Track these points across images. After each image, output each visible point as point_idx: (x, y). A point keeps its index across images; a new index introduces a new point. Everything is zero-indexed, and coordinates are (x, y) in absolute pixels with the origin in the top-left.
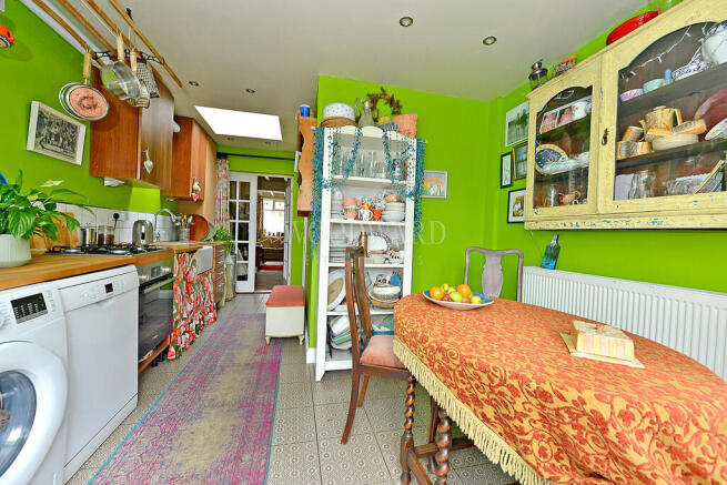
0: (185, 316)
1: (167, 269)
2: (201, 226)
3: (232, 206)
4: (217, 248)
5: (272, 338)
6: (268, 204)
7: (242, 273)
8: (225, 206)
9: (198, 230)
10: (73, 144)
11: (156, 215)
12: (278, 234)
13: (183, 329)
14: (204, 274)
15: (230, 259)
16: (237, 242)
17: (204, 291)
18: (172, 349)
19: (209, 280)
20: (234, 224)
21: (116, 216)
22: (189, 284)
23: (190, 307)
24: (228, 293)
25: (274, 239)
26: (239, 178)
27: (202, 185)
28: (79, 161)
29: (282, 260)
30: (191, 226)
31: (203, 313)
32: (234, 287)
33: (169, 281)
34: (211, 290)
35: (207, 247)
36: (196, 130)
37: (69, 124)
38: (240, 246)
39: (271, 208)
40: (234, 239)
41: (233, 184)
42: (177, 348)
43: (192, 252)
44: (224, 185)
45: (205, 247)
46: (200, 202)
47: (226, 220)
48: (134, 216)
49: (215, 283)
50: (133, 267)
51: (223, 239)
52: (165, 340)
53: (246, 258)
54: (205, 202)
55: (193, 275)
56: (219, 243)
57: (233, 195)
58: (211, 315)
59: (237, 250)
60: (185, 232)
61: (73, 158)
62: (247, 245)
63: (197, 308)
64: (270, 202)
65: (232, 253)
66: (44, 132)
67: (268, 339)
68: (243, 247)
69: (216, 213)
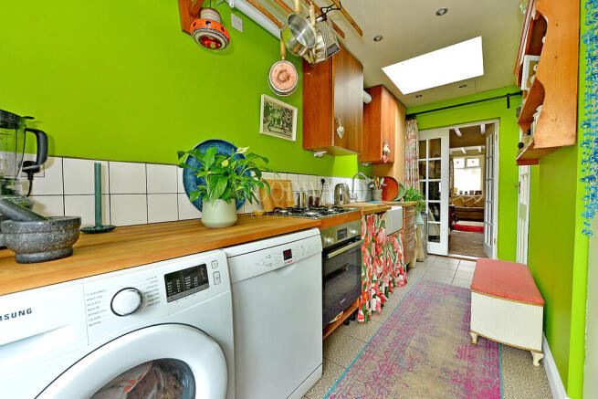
0: (375, 278)
1: (354, 232)
2: (392, 187)
3: (422, 166)
4: (406, 208)
5: (479, 337)
6: (458, 162)
7: (434, 233)
8: (415, 166)
9: (389, 191)
10: (290, 125)
11: (354, 179)
12: (471, 192)
13: (373, 292)
14: (394, 235)
15: (420, 220)
16: (427, 201)
17: (394, 253)
18: (361, 312)
19: (399, 241)
20: (425, 183)
21: (323, 181)
22: (378, 245)
23: (379, 270)
24: (419, 253)
25: (465, 198)
26: (428, 136)
27: (392, 147)
28: (294, 139)
29: (482, 220)
30: (383, 187)
31: (393, 275)
32: (425, 247)
33: (356, 243)
34: (401, 251)
35: (397, 208)
36: (385, 97)
37: (287, 109)
38: (430, 205)
39: (463, 165)
40: (425, 199)
41: (422, 143)
42: (365, 312)
43: (381, 213)
44: (414, 144)
45: (394, 208)
46: (390, 164)
47: (416, 180)
48: (336, 181)
49: (405, 244)
50: (316, 231)
51: (413, 199)
52: (354, 302)
53: (438, 219)
54: (395, 165)
55: (382, 237)
56: (409, 203)
57: (422, 155)
58: (401, 277)
59: (427, 209)
60: (379, 192)
61: (291, 136)
62: (438, 205)
63: (386, 270)
64: (461, 160)
65: (423, 213)
66: (270, 118)
67: (474, 337)
68: (435, 207)
69: (406, 174)
